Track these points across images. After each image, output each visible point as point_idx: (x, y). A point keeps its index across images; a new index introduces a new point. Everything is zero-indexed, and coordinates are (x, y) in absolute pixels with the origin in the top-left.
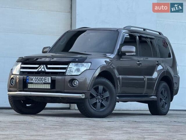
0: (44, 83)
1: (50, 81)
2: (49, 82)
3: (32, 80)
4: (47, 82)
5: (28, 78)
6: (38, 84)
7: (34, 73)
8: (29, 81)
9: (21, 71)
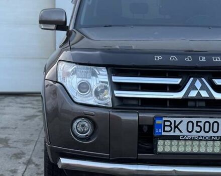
3: (176, 127)
6: (201, 140)
7: (168, 105)
8: (164, 131)
9: (116, 95)
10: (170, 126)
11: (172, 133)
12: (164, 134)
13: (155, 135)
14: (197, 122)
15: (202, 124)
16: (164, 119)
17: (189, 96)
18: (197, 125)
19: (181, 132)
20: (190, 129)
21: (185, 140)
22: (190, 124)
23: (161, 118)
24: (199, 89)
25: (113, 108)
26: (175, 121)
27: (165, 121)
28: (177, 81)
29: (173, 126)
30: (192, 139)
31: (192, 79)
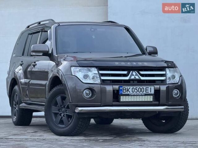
0: (146, 95)
1: (153, 92)
2: (151, 93)
3: (128, 90)
4: (150, 93)
5: (121, 88)
6: (137, 95)
7: (123, 82)
8: (123, 92)
9: (102, 79)
10: (125, 90)
11: (126, 93)
12: (123, 93)
13: (120, 94)
14: (136, 88)
15: (137, 89)
16: (123, 87)
17: (131, 78)
18: (136, 89)
19: (130, 92)
20: (133, 91)
21: (132, 95)
22: (133, 89)
23: (122, 87)
24: (135, 75)
25: (101, 84)
26: (127, 88)
27: (123, 88)
28: (125, 72)
29: (126, 90)
30: (134, 95)
31: (131, 72)
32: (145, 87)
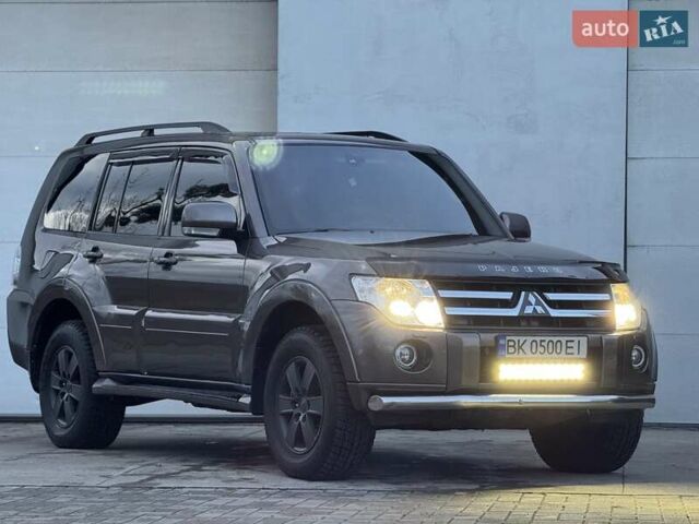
2: (580, 356)
3: (520, 348)
4: (575, 356)
8: (508, 353)
9: (448, 313)
11: (516, 355)
12: (507, 356)
14: (541, 341)
15: (545, 344)
16: (508, 338)
17: (525, 312)
18: (541, 346)
19: (525, 353)
22: (534, 344)
23: (504, 337)
26: (519, 341)
27: (508, 341)
28: (508, 295)
31: (523, 293)
32: (564, 339)
